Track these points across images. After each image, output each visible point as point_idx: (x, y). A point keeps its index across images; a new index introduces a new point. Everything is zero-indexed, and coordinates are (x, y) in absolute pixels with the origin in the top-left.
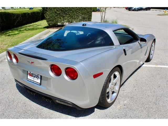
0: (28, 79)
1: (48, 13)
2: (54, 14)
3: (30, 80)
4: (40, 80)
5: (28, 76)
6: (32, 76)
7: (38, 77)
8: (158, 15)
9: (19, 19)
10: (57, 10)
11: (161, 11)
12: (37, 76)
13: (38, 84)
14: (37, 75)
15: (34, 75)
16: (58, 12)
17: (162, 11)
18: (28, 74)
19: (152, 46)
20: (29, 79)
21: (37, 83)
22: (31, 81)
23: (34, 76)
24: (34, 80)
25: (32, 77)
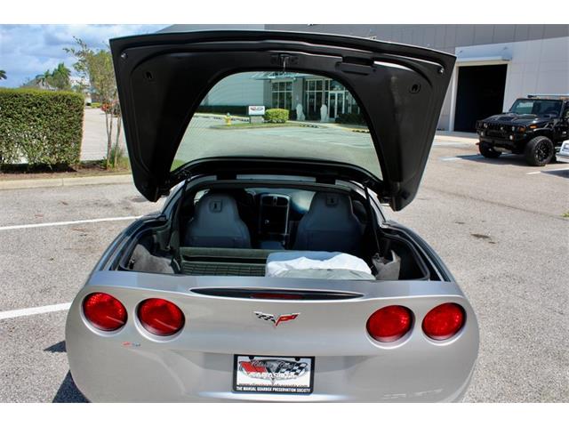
3: (252, 389)
4: (309, 373)
6: (261, 371)
7: (298, 365)
8: (211, 128)
11: (207, 117)
12: (292, 363)
13: (300, 390)
14: (293, 360)
15: (276, 365)
17: (212, 119)
18: (239, 365)
20: (243, 386)
22: (259, 389)
23: (273, 369)
24: (278, 383)
25: (265, 374)
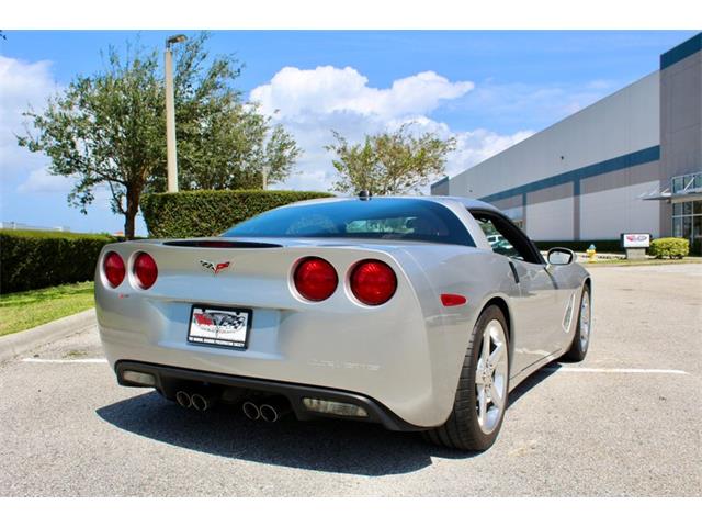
0: (191, 339)
1: (163, 225)
2: (188, 231)
3: (201, 340)
4: (245, 328)
5: (193, 324)
6: (209, 324)
7: (238, 319)
9: (29, 261)
10: (199, 216)
12: (233, 317)
13: (236, 344)
14: (235, 314)
15: (220, 318)
16: (204, 225)
18: (194, 317)
19: (581, 307)
20: (194, 337)
21: (231, 344)
22: (206, 341)
23: (218, 322)
24: (221, 336)
25: (212, 327)
